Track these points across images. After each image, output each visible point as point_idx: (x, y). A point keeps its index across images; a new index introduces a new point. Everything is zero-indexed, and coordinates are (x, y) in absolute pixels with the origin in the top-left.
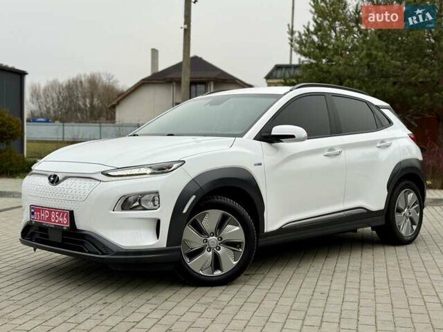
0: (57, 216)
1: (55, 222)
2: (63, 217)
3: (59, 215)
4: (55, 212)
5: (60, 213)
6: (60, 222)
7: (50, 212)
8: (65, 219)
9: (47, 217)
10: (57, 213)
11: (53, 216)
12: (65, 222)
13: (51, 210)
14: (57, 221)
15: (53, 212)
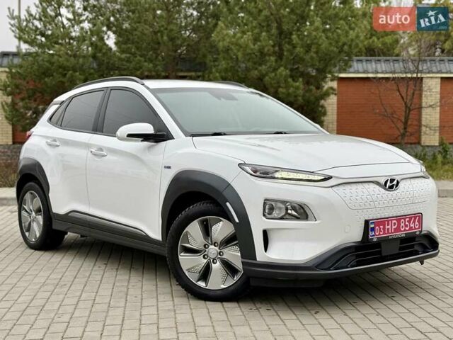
0: (407, 223)
1: (405, 230)
2: (414, 222)
3: (409, 222)
4: (405, 219)
5: (411, 218)
6: (411, 228)
7: (399, 221)
8: (417, 223)
9: (394, 227)
10: (407, 220)
11: (402, 224)
12: (417, 227)
13: (398, 219)
14: (407, 229)
15: (403, 220)
